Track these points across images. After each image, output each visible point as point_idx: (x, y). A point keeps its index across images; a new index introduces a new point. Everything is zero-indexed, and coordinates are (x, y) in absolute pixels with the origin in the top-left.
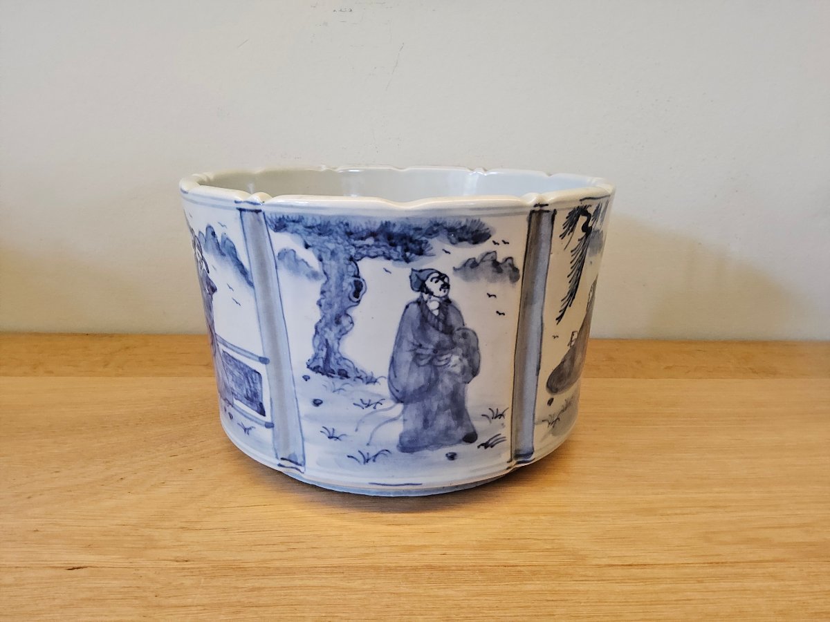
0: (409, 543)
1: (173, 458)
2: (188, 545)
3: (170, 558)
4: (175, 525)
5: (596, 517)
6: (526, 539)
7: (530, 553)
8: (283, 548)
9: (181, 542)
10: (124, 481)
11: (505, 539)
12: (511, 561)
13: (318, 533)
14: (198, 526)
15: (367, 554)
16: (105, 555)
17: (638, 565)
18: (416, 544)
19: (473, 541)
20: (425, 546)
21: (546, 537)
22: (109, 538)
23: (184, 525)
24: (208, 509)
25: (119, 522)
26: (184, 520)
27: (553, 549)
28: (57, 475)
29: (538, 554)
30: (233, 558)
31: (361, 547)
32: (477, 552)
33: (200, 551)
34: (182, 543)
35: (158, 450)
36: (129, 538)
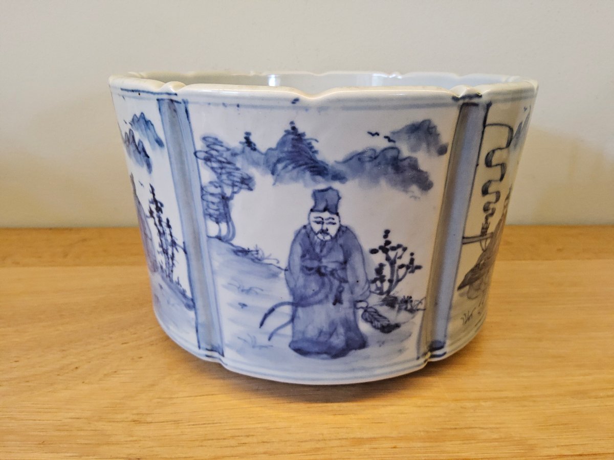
0: (358, 435)
1: (125, 345)
2: (140, 440)
3: (122, 456)
4: (127, 418)
5: (534, 401)
6: (473, 428)
7: (480, 444)
8: (233, 442)
9: (132, 436)
10: (79, 371)
11: (451, 429)
12: (463, 454)
13: (266, 425)
14: (149, 419)
15: (318, 449)
16: (57, 453)
17: (589, 455)
18: (365, 436)
19: (420, 431)
20: (375, 438)
21: (491, 426)
22: (62, 433)
23: (136, 418)
24: (159, 400)
25: (72, 415)
26: (135, 412)
27: (501, 438)
28: (17, 364)
29: (487, 444)
30: (184, 456)
31: (311, 440)
32: (427, 444)
33: (152, 447)
34: (134, 438)
35: (111, 338)
36: (82, 433)
